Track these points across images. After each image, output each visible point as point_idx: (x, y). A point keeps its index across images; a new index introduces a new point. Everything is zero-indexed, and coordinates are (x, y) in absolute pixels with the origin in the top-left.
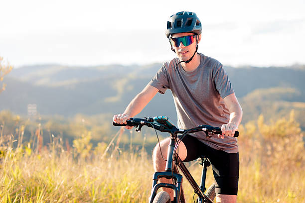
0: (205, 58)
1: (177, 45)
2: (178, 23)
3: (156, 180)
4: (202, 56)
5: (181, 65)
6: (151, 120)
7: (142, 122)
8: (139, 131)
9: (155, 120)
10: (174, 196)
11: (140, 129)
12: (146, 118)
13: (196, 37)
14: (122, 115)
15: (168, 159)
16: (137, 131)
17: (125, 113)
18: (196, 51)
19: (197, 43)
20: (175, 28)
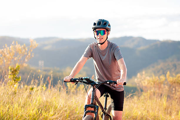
0: (110, 43)
1: (97, 35)
2: (99, 23)
3: (86, 109)
4: (109, 42)
5: (98, 45)
6: (82, 79)
7: (77, 80)
8: (76, 85)
9: (84, 79)
10: (95, 117)
11: (77, 84)
12: (80, 78)
13: (107, 32)
14: (69, 77)
15: (91, 98)
16: (76, 84)
17: (70, 76)
18: (107, 39)
19: (107, 35)
20: (97, 25)
